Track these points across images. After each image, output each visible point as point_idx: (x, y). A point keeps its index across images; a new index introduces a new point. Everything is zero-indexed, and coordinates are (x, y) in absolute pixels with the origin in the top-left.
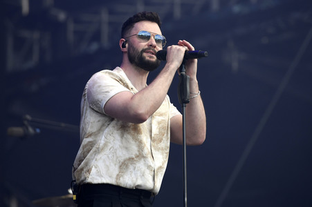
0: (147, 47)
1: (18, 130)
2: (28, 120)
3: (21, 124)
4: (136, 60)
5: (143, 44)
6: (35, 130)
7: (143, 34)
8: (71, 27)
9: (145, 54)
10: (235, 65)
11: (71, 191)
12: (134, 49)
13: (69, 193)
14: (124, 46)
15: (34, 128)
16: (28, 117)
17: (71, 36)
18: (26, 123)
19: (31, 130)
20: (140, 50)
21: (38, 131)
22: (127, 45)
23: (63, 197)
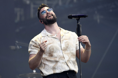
3: (14, 45)
6: (19, 47)
8: (32, 6)
11: (34, 71)
13: (33, 72)
15: (19, 46)
16: (17, 42)
18: (16, 44)
19: (18, 47)
21: (21, 47)
23: (30, 73)
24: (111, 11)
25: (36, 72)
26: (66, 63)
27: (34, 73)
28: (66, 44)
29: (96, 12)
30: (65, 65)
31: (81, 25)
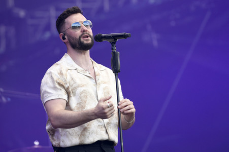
0: (81, 33)
2: (1, 93)
4: (78, 46)
5: (78, 33)
6: (7, 99)
7: (75, 25)
8: (30, 22)
9: (82, 39)
10: (155, 43)
12: (73, 38)
13: (34, 145)
14: (64, 38)
19: (4, 99)
20: (78, 37)
21: (9, 99)
22: (66, 37)
23: (29, 148)
24: (173, 24)
25: (40, 145)
26: (105, 127)
27: (36, 147)
28: (105, 91)
29: (149, 27)
30: (102, 131)
31: (119, 53)
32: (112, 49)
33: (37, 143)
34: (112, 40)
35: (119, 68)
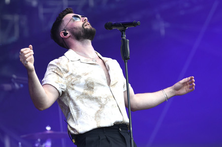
1: (8, 87)
2: (14, 79)
3: (10, 82)
6: (19, 86)
8: (41, 10)
10: (163, 32)
13: (46, 130)
15: (19, 83)
16: (14, 76)
17: (42, 17)
19: (17, 86)
21: (22, 86)
24: (182, 13)
25: (51, 130)
27: (48, 132)
29: (158, 16)
31: (128, 40)
32: (122, 37)
33: (48, 128)
34: (122, 28)
35: (129, 55)
